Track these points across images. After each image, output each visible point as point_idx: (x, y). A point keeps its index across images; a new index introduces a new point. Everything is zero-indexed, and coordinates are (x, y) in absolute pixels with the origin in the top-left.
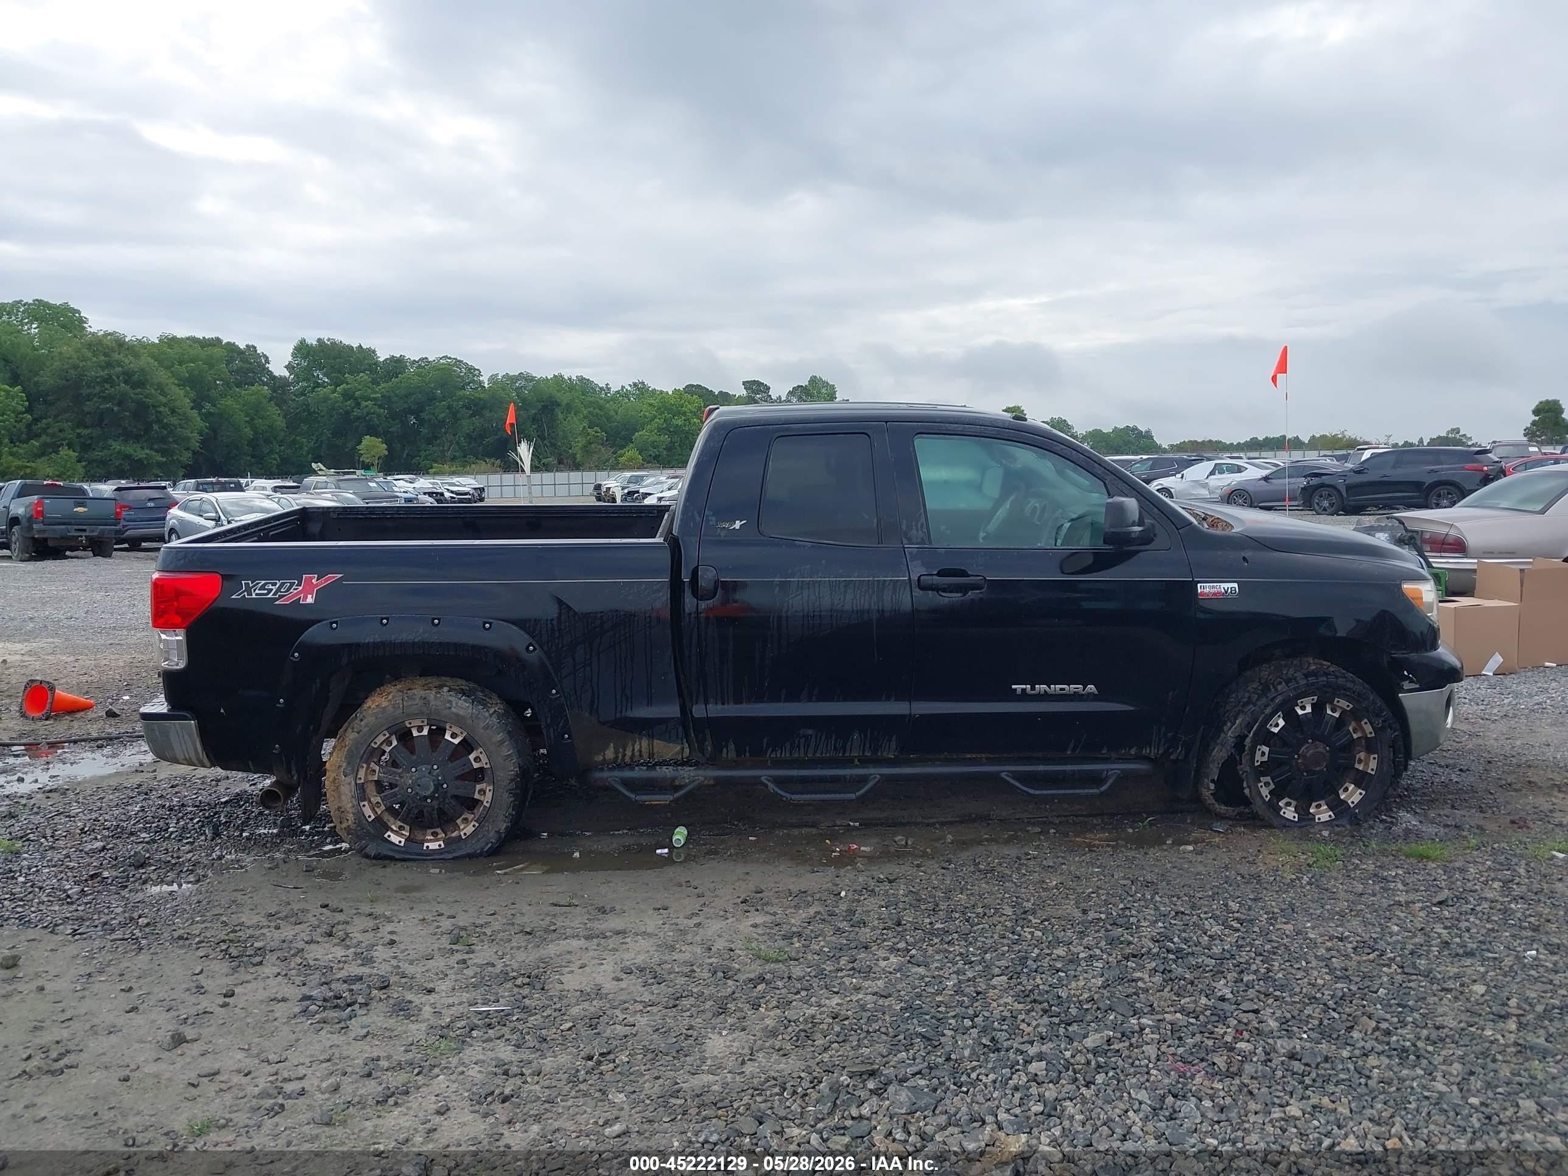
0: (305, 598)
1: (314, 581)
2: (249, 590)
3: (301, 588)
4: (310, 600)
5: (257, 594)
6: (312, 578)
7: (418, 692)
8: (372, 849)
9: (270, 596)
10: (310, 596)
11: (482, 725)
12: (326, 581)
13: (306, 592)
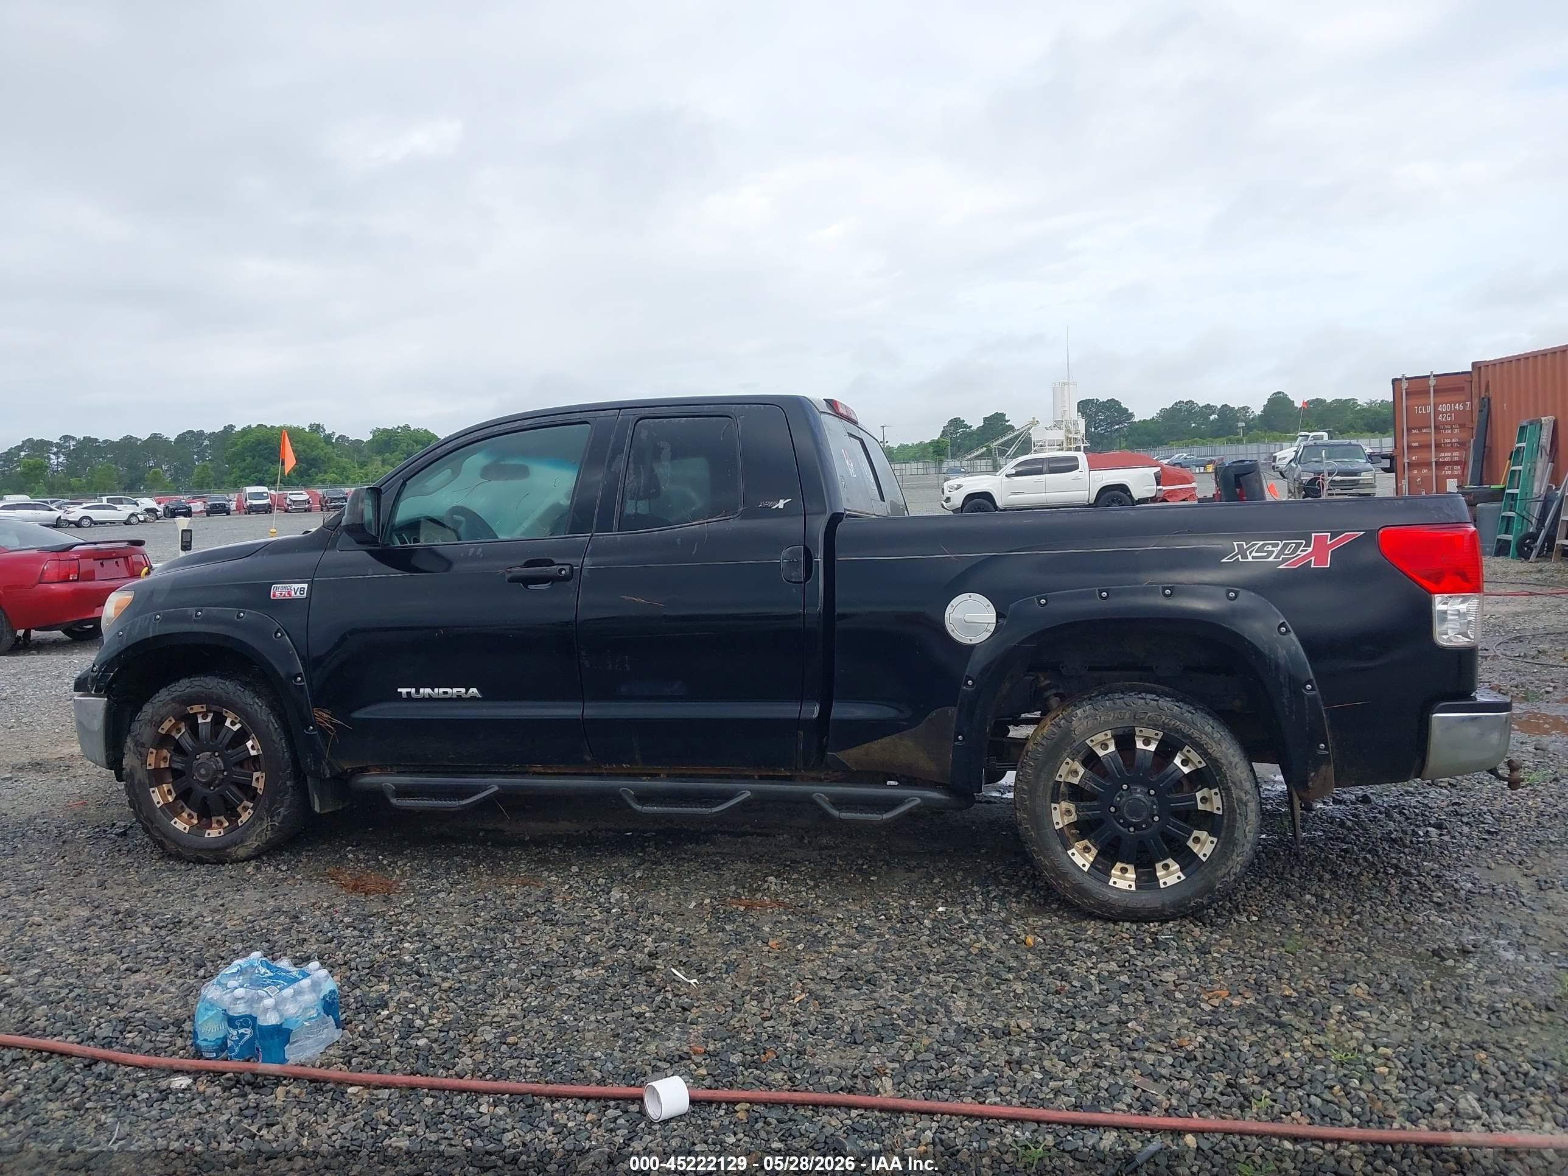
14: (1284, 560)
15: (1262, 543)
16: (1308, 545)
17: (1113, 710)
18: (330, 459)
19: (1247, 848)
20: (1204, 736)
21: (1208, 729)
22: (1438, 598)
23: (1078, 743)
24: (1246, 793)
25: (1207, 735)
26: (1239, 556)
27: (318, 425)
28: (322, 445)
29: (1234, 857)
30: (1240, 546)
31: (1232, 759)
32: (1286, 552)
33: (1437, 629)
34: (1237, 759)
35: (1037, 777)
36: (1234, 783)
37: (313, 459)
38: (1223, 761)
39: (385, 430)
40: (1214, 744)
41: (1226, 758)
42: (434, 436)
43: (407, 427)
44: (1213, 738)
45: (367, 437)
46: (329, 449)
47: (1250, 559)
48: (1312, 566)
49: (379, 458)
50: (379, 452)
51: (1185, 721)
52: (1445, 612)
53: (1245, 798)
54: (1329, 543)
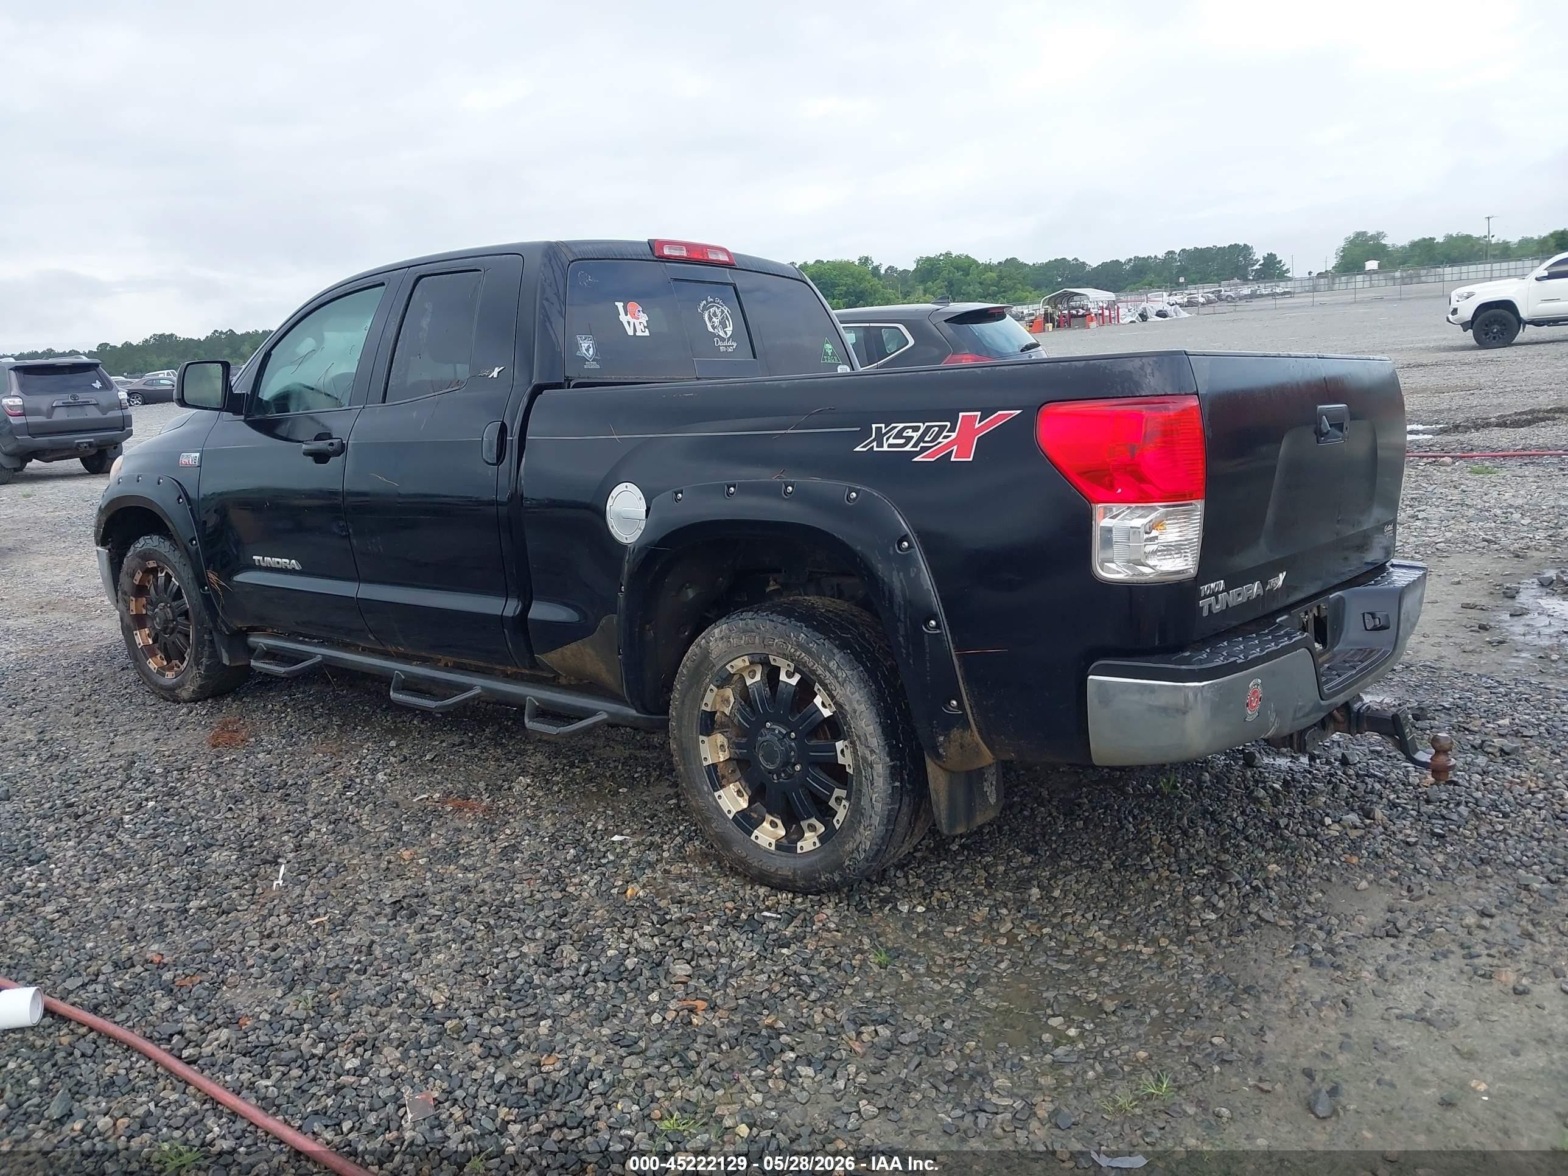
14: (924, 449)
15: (901, 425)
16: (952, 430)
17: (745, 632)
18: (876, 292)
19: (876, 820)
20: (827, 674)
21: (833, 665)
22: (1099, 508)
23: (718, 668)
24: (872, 752)
25: (831, 671)
26: (875, 444)
27: (867, 259)
28: (869, 277)
29: (861, 829)
30: (879, 429)
31: (856, 706)
32: (926, 439)
33: (1098, 554)
34: (863, 707)
35: (683, 703)
36: (859, 737)
37: (861, 292)
38: (847, 708)
39: (928, 259)
40: (837, 685)
41: (851, 704)
42: (975, 262)
43: (948, 254)
44: (836, 677)
45: (912, 267)
46: (876, 281)
47: (885, 448)
48: (953, 459)
49: (921, 287)
50: (923, 281)
51: (809, 652)
52: (1109, 530)
53: (870, 758)
54: (977, 426)
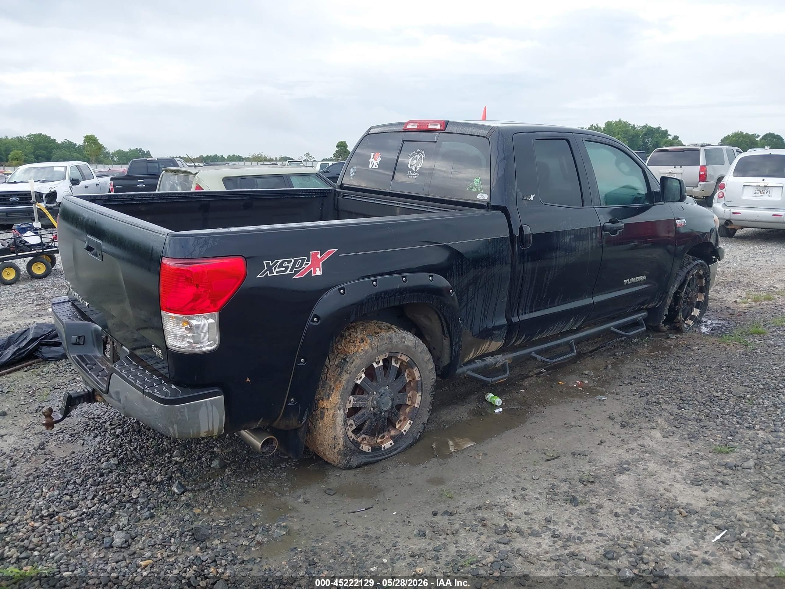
0: (315, 271)
1: (319, 256)
2: (270, 269)
3: (310, 263)
4: (319, 272)
5: (277, 272)
6: (317, 254)
7: (384, 334)
8: (354, 462)
9: (288, 272)
10: (318, 269)
11: (420, 351)
12: (327, 255)
13: (314, 266)
